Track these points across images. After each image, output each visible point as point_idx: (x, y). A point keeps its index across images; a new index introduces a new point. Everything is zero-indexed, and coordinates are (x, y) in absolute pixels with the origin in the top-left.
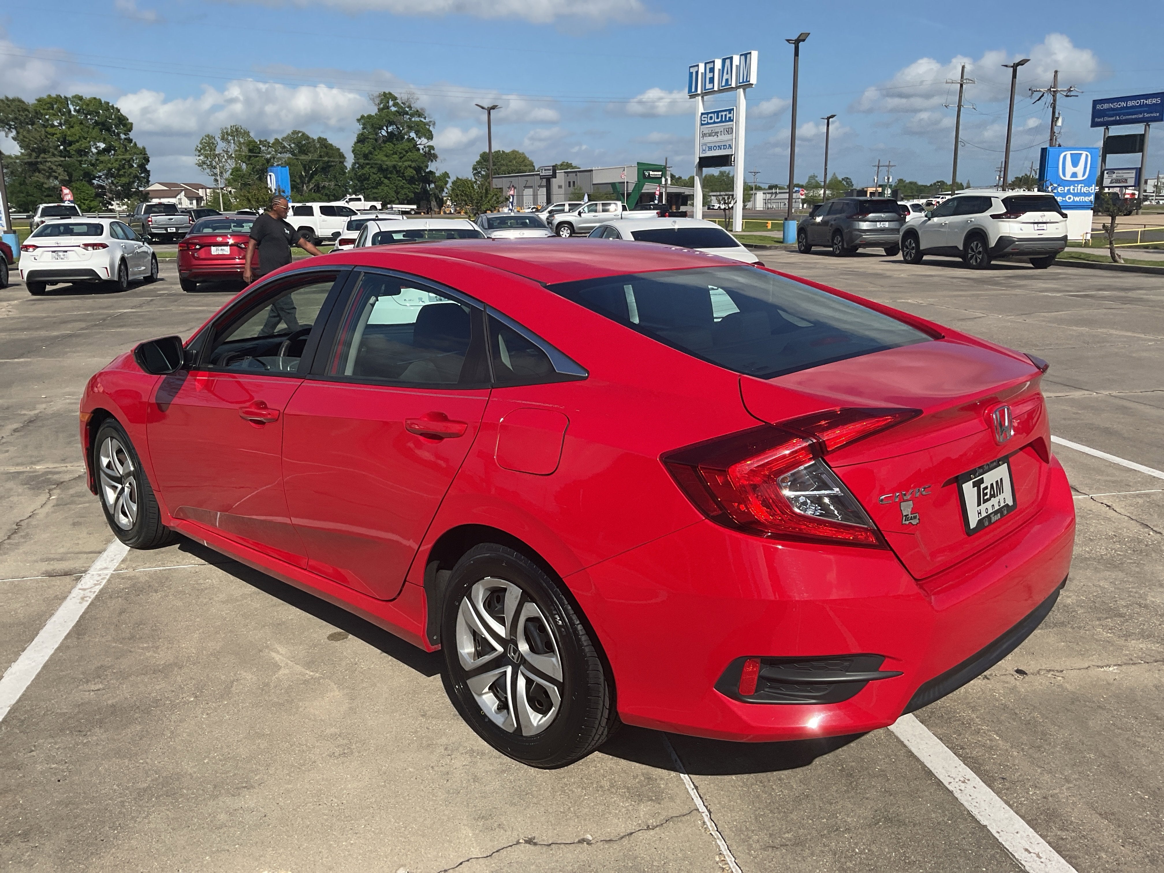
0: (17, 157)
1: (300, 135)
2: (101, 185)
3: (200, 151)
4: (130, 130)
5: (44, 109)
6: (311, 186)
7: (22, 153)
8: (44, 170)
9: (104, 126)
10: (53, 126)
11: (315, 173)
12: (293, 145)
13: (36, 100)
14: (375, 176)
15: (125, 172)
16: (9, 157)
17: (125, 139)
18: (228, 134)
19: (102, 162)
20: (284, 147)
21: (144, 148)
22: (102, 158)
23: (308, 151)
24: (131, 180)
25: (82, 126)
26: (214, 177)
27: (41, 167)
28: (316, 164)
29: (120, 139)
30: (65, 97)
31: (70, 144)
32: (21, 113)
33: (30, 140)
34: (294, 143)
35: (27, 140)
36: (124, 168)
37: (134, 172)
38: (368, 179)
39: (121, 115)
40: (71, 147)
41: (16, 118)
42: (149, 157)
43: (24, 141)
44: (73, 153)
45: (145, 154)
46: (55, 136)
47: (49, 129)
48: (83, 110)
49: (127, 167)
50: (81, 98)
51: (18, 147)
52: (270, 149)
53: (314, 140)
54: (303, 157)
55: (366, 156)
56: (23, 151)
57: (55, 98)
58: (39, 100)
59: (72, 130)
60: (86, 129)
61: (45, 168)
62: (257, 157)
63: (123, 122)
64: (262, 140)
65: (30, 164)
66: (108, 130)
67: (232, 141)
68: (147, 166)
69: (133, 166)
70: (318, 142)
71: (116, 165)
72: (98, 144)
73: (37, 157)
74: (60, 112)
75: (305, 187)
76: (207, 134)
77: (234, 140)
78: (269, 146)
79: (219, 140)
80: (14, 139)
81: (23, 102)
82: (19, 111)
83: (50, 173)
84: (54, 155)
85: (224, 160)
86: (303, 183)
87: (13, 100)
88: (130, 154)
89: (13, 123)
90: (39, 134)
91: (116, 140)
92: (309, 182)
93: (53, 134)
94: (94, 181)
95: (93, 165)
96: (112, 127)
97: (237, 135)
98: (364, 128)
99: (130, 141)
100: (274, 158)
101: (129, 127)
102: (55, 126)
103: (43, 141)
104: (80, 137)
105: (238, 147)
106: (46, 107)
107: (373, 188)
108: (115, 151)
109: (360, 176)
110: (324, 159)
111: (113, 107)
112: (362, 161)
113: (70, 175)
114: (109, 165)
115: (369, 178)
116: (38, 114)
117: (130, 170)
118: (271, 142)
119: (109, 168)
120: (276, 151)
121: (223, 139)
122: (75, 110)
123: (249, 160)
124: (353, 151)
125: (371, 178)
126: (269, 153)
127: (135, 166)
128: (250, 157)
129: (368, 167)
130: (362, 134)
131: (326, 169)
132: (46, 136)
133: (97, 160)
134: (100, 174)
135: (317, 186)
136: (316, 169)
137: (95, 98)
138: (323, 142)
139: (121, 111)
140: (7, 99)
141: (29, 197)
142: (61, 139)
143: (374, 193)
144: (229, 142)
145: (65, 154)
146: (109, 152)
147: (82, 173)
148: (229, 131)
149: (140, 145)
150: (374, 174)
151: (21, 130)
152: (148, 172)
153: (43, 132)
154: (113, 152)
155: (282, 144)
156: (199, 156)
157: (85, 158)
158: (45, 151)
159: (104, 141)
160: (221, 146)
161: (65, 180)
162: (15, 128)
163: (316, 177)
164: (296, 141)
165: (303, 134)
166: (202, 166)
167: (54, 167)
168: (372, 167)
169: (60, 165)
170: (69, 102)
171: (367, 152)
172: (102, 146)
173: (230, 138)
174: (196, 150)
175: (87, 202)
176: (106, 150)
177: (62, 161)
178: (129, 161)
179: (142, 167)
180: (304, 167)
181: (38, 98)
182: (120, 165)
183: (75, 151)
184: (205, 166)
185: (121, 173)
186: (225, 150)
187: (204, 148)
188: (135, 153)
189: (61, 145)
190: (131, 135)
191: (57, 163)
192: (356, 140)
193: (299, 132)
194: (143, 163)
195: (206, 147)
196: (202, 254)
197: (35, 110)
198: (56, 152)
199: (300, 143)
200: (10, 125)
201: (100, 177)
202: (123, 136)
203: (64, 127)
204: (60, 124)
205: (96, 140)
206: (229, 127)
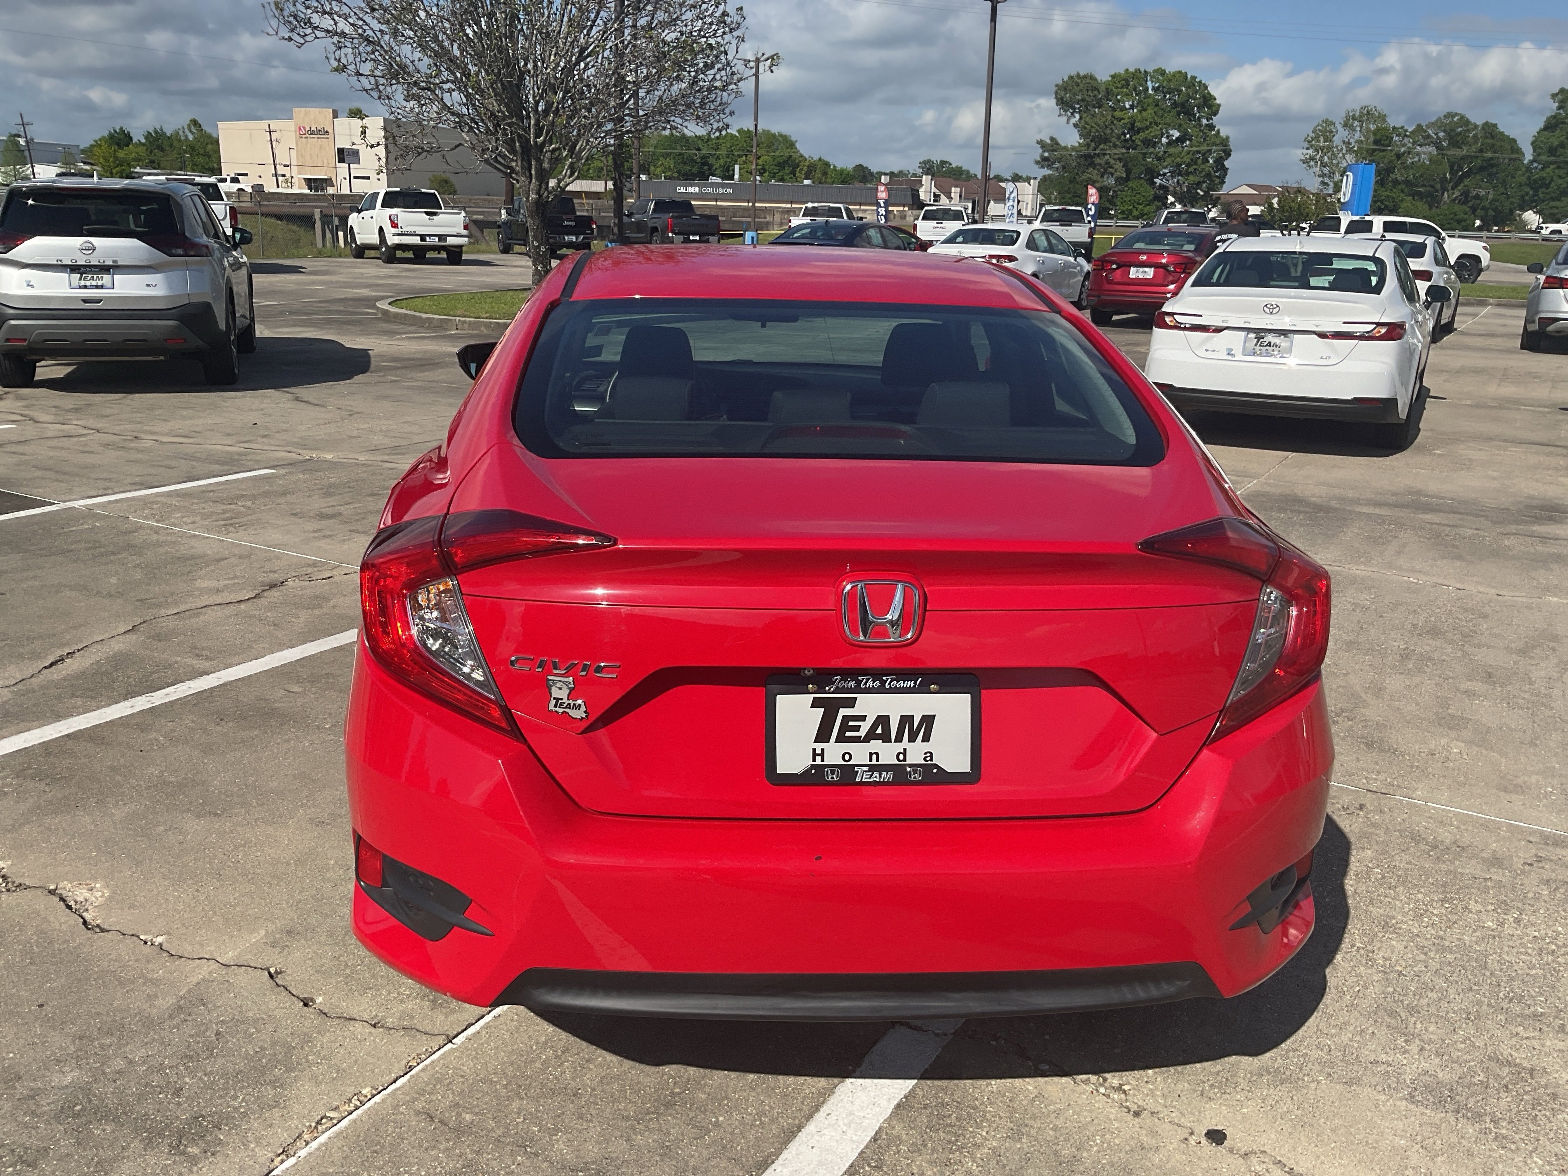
0: (1073, 148)
1: (1456, 119)
2: (1164, 186)
3: (1309, 142)
4: (1215, 113)
5: (1117, 88)
6: (1457, 193)
7: (1079, 143)
8: (1100, 165)
9: (1184, 109)
10: (1123, 109)
11: (1467, 175)
12: (1441, 134)
13: (1111, 76)
14: (1560, 181)
15: (1195, 169)
16: (1065, 148)
17: (1207, 125)
18: (1354, 119)
19: (1170, 155)
20: (1429, 136)
21: (1228, 138)
22: (1172, 150)
23: (1463, 143)
24: (1201, 180)
25: (1156, 109)
26: (1321, 179)
27: (1097, 160)
28: (1471, 163)
29: (1201, 125)
30: (1145, 71)
31: (1139, 131)
32: (1090, 93)
33: (1092, 127)
34: (1445, 131)
35: (1089, 127)
36: (1196, 164)
37: (1207, 169)
38: (1547, 186)
39: (1209, 93)
40: (1138, 136)
41: (1083, 100)
42: (1231, 151)
43: (1085, 128)
44: (1139, 143)
45: (1226, 145)
46: (1123, 121)
47: (1118, 114)
48: (1164, 87)
49: (1200, 162)
50: (1163, 72)
51: (1078, 136)
52: (1406, 140)
53: (1476, 126)
54: (1454, 152)
55: (1552, 151)
56: (1081, 141)
57: (1132, 73)
58: (1113, 77)
59: (1144, 114)
60: (1161, 112)
61: (1102, 162)
62: (1384, 151)
63: (1209, 104)
64: (1397, 126)
65: (1087, 157)
66: (1189, 114)
67: (1358, 129)
68: (1225, 163)
69: (1208, 162)
70: (1483, 128)
71: (1187, 159)
72: (1171, 132)
73: (1095, 149)
74: (1135, 91)
75: (1446, 195)
76: (1325, 118)
77: (1361, 127)
78: (1406, 135)
79: (1339, 127)
80: (1075, 125)
81: (1096, 79)
82: (1087, 90)
83: (1105, 170)
84: (1115, 146)
85: (1341, 155)
86: (1444, 190)
87: (1085, 77)
88: (1208, 145)
89: (1078, 106)
90: (1103, 119)
91: (1195, 126)
92: (1453, 189)
93: (1120, 119)
94: (1156, 180)
95: (1159, 159)
96: (1193, 109)
97: (1368, 119)
98: (1559, 108)
99: (1211, 127)
100: (1409, 153)
101: (1214, 109)
102: (1126, 109)
103: (1106, 127)
104: (1151, 123)
105: (1364, 136)
106: (1120, 85)
107: (1553, 199)
108: (1191, 140)
109: (1535, 180)
110: (1485, 155)
111: (1200, 82)
112: (1544, 158)
113: (1128, 172)
114: (1178, 159)
115: (1550, 183)
116: (1108, 94)
117: (1203, 166)
118: (1410, 130)
119: (1177, 163)
120: (1414, 143)
121: (1346, 125)
122: (1153, 88)
123: (1371, 155)
124: (1532, 144)
125: (1553, 184)
126: (1404, 145)
127: (1211, 161)
128: (1374, 150)
129: (1552, 167)
130: (1554, 117)
131: (1488, 168)
132: (1112, 122)
133: (1165, 152)
134: (1166, 171)
135: (1466, 194)
136: (1470, 169)
137: (1180, 72)
138: (1490, 130)
139: (1209, 89)
140: (1078, 75)
141: (1076, 199)
142: (1129, 126)
143: (1552, 208)
144: (1354, 130)
145: (1129, 144)
146: (1183, 142)
147: (1143, 169)
148: (1357, 114)
149: (1223, 134)
150: (1560, 177)
151: (1085, 115)
152: (1225, 170)
153: (1109, 118)
154: (1188, 142)
155: (1426, 131)
156: (1308, 149)
157: (1152, 150)
158: (1106, 141)
159: (1179, 128)
160: (1341, 135)
161: (1121, 178)
162: (1080, 112)
163: (1466, 182)
164: (1448, 128)
165: (1462, 117)
166: (1308, 163)
167: (1112, 162)
168: (1558, 167)
169: (1120, 159)
170: (1149, 78)
171: (1556, 143)
172: (1176, 134)
173: (1356, 123)
174: (1306, 140)
175: (1141, 207)
176: (1179, 140)
177: (1123, 154)
178: (1204, 154)
179: (1219, 162)
180: (1452, 166)
181: (1113, 73)
182: (1192, 160)
183: (1142, 141)
184: (1312, 163)
185: (1191, 169)
186: (1347, 140)
187: (1317, 138)
188: (1214, 144)
189: (1128, 133)
190: (1215, 120)
191: (1117, 156)
192: (1542, 125)
193: (1456, 114)
194: (1221, 157)
195: (1319, 136)
196: (1118, 276)
197: (1107, 89)
198: (1118, 143)
199: (1454, 131)
200: (1074, 109)
201: (1165, 174)
202: (1204, 121)
203: (1135, 111)
204: (1132, 107)
205: (1169, 125)
206: (1358, 109)
